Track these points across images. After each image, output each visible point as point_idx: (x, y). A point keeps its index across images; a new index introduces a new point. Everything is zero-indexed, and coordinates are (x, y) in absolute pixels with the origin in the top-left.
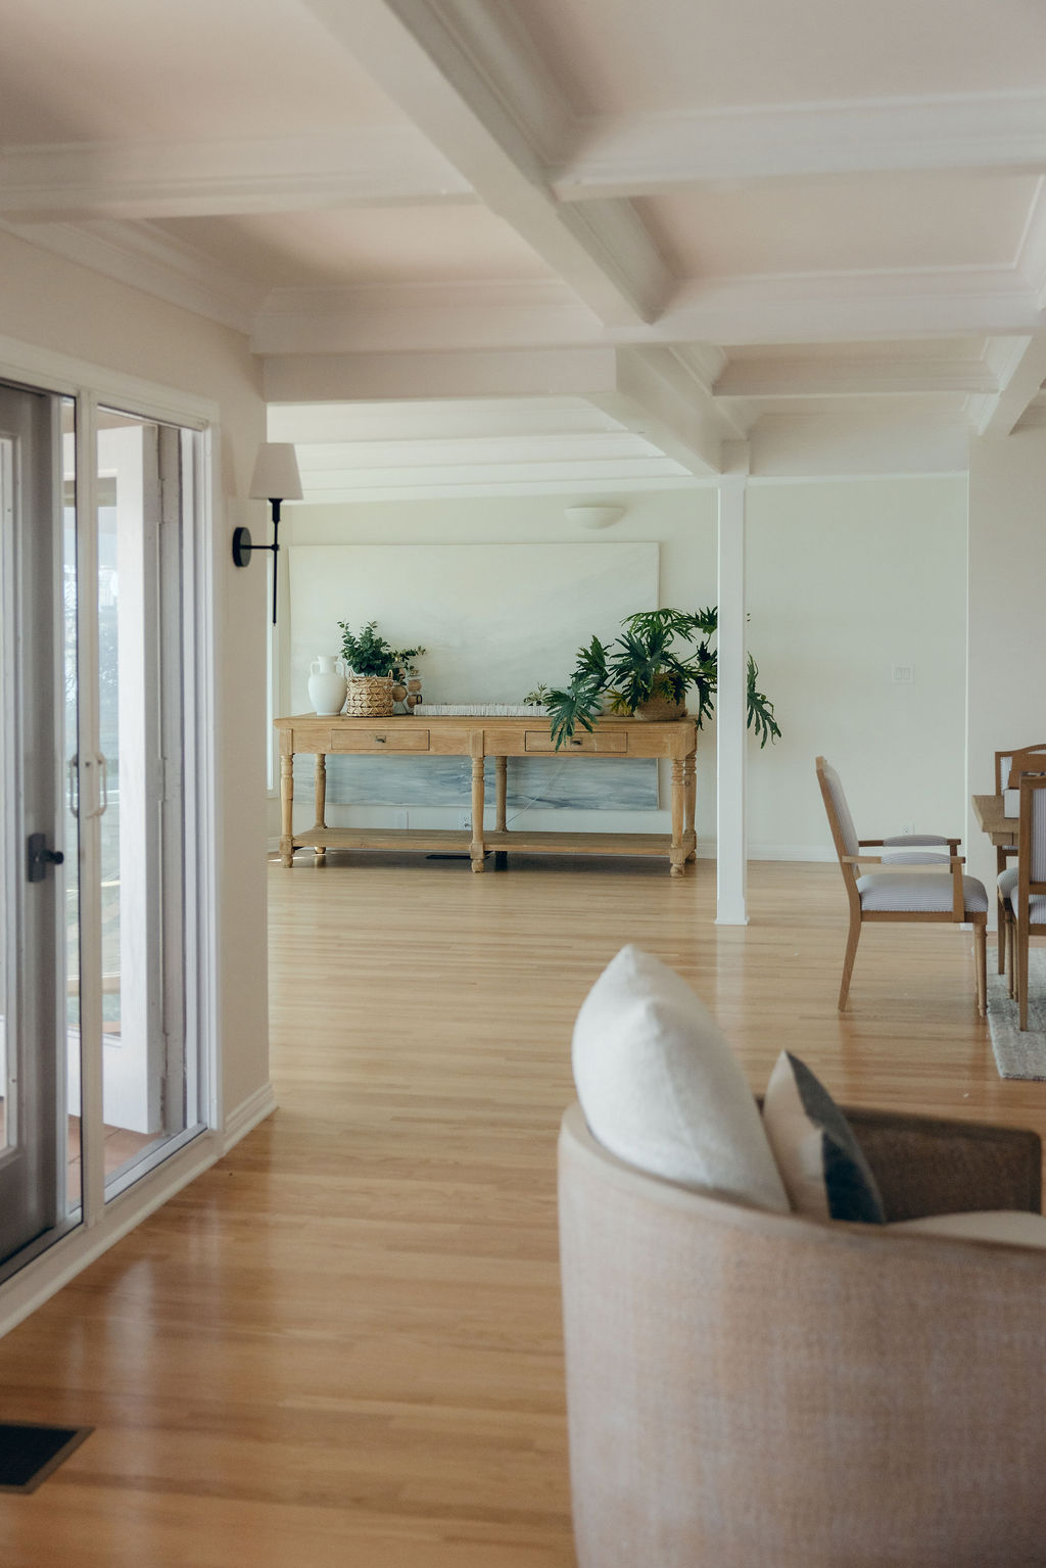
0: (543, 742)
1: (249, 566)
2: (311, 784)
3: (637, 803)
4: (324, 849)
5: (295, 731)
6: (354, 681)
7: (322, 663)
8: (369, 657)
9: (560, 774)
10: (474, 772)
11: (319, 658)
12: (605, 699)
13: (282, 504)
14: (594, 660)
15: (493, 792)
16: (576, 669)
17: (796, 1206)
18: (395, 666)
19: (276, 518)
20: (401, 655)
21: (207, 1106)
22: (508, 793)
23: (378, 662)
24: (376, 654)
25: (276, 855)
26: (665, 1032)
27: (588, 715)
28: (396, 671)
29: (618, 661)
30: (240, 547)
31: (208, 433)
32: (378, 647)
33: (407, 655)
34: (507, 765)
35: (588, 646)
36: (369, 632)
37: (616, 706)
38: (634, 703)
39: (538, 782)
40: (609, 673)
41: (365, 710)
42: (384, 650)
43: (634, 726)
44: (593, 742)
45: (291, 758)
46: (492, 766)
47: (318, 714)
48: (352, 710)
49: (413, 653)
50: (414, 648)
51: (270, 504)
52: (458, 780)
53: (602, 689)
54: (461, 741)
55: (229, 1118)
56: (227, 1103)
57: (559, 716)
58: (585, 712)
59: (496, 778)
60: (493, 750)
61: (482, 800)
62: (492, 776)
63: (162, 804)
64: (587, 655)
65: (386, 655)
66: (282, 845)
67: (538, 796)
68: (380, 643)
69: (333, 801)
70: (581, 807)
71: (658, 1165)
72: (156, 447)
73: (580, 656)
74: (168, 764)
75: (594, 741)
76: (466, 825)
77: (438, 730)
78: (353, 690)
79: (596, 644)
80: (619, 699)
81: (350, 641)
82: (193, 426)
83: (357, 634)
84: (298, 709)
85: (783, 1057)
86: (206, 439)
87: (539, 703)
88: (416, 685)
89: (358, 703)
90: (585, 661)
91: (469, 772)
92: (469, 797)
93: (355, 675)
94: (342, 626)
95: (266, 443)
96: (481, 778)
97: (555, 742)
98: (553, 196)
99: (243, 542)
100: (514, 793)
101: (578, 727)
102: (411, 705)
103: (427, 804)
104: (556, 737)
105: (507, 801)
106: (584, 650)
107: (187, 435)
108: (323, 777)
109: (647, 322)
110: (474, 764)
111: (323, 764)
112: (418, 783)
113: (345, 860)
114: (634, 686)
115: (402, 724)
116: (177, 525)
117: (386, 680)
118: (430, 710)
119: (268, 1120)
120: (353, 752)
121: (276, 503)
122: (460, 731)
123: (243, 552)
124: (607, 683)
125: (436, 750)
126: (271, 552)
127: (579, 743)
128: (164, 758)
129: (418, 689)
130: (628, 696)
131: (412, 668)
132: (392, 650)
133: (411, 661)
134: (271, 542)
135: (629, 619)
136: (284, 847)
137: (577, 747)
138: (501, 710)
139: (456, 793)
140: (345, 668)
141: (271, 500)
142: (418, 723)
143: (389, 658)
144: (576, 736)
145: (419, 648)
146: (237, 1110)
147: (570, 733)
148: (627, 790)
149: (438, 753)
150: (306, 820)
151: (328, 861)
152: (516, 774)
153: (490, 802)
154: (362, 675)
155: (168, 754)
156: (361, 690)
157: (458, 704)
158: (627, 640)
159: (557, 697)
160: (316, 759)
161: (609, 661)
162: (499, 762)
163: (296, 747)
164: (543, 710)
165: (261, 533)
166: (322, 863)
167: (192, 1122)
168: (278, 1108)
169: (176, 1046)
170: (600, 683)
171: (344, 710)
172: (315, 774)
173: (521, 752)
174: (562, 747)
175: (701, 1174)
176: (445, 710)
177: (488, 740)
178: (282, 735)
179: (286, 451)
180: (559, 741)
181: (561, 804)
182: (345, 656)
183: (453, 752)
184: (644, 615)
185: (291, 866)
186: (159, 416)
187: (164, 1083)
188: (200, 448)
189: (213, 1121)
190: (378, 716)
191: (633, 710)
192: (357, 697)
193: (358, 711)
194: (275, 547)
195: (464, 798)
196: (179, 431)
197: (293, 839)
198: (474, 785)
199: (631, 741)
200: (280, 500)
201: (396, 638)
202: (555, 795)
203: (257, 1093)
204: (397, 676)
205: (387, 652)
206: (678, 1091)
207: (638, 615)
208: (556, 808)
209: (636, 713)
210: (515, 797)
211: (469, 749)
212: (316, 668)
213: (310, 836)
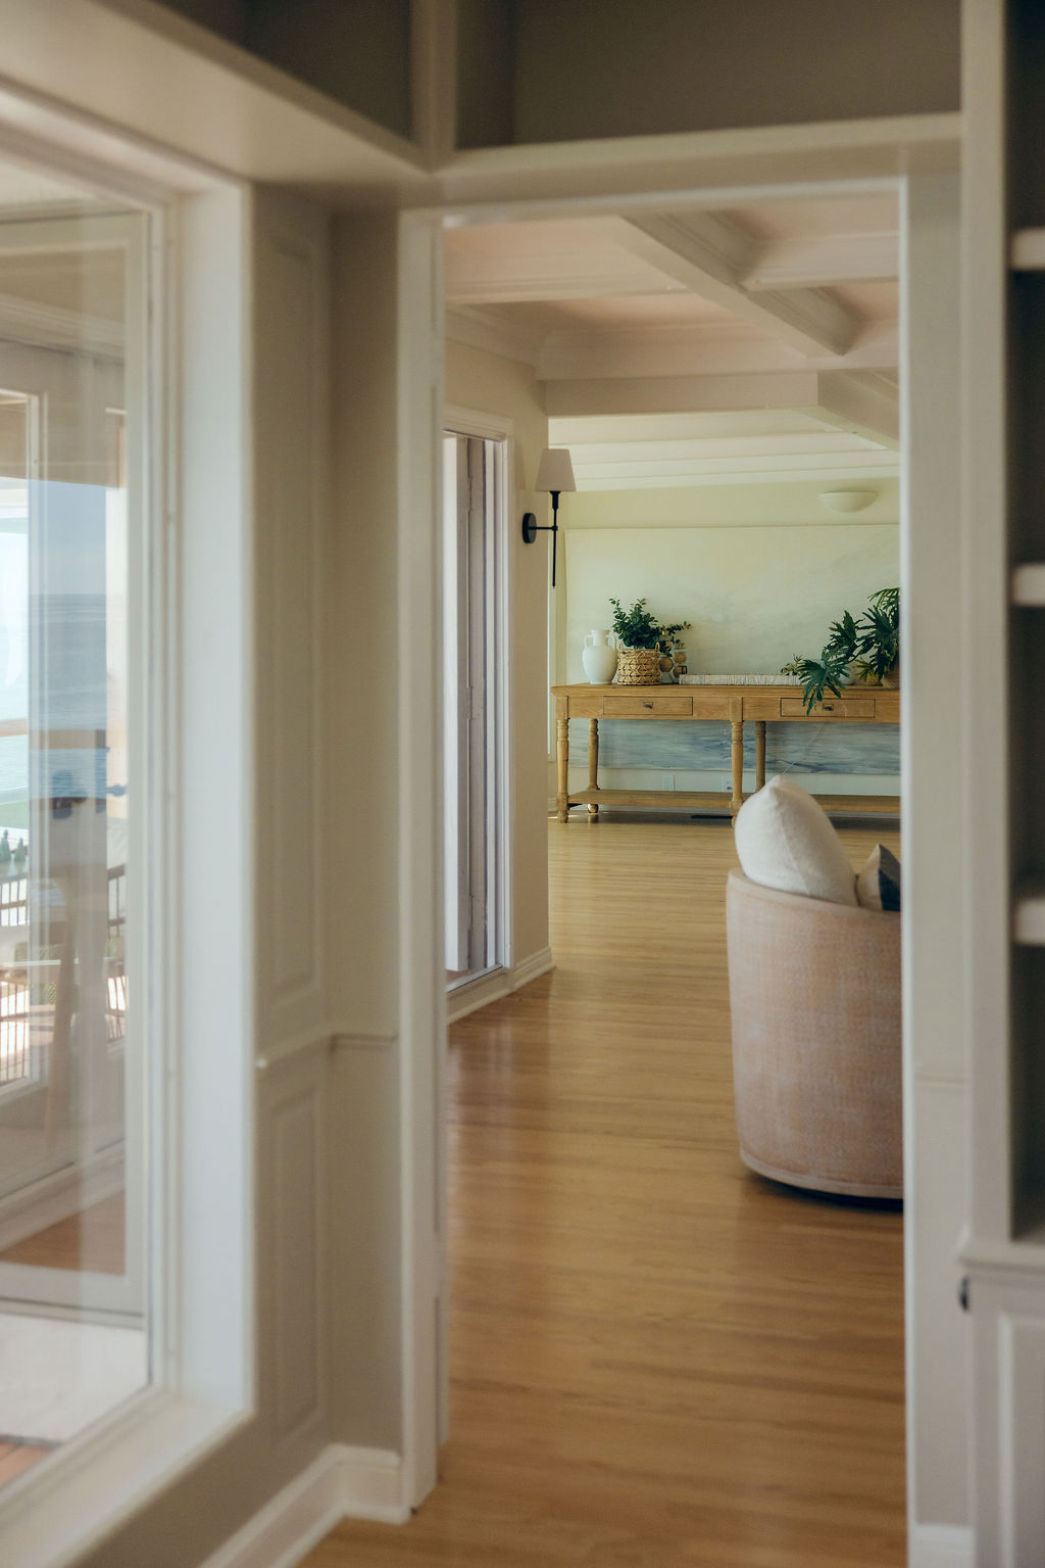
0: (796, 709)
1: (536, 541)
2: (585, 750)
3: (890, 768)
4: (596, 806)
5: (572, 699)
6: (624, 653)
7: (595, 636)
8: (638, 631)
9: (817, 740)
10: (734, 736)
11: (593, 631)
12: (853, 669)
13: (560, 495)
14: (846, 634)
15: (752, 757)
16: (829, 641)
17: (860, 903)
18: (662, 639)
19: (555, 506)
20: (668, 629)
21: (502, 951)
22: (767, 758)
23: (646, 636)
24: (645, 628)
25: (554, 813)
26: (780, 805)
27: (838, 683)
28: (663, 644)
29: (866, 633)
30: (528, 528)
31: (506, 443)
32: (646, 622)
33: (673, 629)
34: (768, 731)
35: (840, 620)
36: (638, 608)
37: (864, 675)
38: (880, 672)
39: (795, 748)
40: (858, 644)
41: (634, 679)
42: (652, 625)
43: (882, 693)
44: (844, 708)
45: (566, 723)
46: (752, 732)
47: (592, 683)
48: (621, 680)
49: (679, 628)
50: (680, 623)
51: (550, 497)
52: (721, 746)
53: (851, 658)
54: (722, 708)
55: (518, 965)
56: (519, 953)
57: (810, 684)
58: (835, 679)
59: (755, 744)
60: (752, 715)
61: (741, 765)
62: (753, 742)
63: (470, 721)
64: (839, 629)
65: (653, 629)
66: (558, 801)
67: (795, 760)
68: (648, 618)
69: (605, 765)
70: (836, 772)
71: (778, 884)
72: (466, 452)
73: (832, 629)
74: (474, 691)
75: (844, 706)
76: (729, 788)
77: (700, 697)
78: (623, 661)
79: (848, 618)
80: (868, 667)
81: (620, 616)
82: (494, 437)
83: (628, 611)
84: (573, 679)
85: (877, 847)
86: (504, 448)
87: (795, 674)
88: (681, 657)
89: (628, 673)
90: (838, 634)
91: (730, 740)
92: (730, 761)
93: (625, 647)
94: (614, 602)
95: (547, 449)
96: (740, 740)
97: (807, 707)
98: (743, 289)
99: (530, 524)
100: (773, 758)
101: (827, 693)
102: (677, 675)
103: (692, 768)
104: (807, 703)
105: (767, 766)
106: (838, 625)
107: (489, 445)
108: (596, 742)
109: (839, 354)
110: (734, 728)
111: (595, 731)
112: (684, 749)
113: (616, 818)
114: (879, 656)
115: (668, 691)
116: (482, 511)
117: (653, 652)
118: (694, 679)
119: (549, 973)
120: (623, 717)
121: (555, 494)
122: (720, 698)
123: (530, 532)
124: (855, 653)
125: (699, 715)
126: (551, 532)
127: (830, 709)
128: (471, 687)
129: (684, 661)
130: (875, 665)
131: (678, 641)
132: (659, 625)
133: (677, 635)
134: (551, 524)
135: (878, 594)
136: (561, 803)
137: (828, 713)
138: (759, 680)
139: (719, 759)
140: (615, 640)
141: (552, 492)
142: (681, 690)
143: (656, 632)
144: (828, 703)
145: (685, 623)
146: (524, 961)
147: (820, 698)
148: (879, 755)
149: (701, 718)
150: (579, 782)
151: (600, 818)
152: (775, 741)
153: (750, 766)
154: (632, 647)
155: (474, 684)
156: (630, 661)
157: (720, 674)
158: (874, 613)
159: (810, 666)
160: (590, 726)
161: (859, 634)
162: (759, 728)
163: (571, 712)
164: (796, 680)
165: (544, 517)
166: (595, 820)
167: (491, 962)
168: (555, 968)
169: (479, 905)
170: (849, 653)
171: (615, 681)
172: (588, 739)
173: (778, 718)
174: (812, 712)
175: (803, 888)
176: (708, 679)
177: (746, 707)
178: (558, 701)
179: (564, 455)
180: (810, 707)
181: (817, 768)
182: (616, 630)
183: (715, 717)
184: (891, 590)
185: (566, 821)
186: (466, 432)
187: (470, 934)
188: (499, 455)
189: (506, 962)
190: (645, 684)
191: (880, 678)
192: (627, 667)
193: (628, 680)
194: (555, 528)
195: (726, 762)
196: (484, 443)
197: (568, 797)
198: (733, 748)
199: (879, 708)
200: (559, 492)
201: (663, 613)
202: (812, 760)
203: (539, 953)
204: (664, 648)
205: (655, 627)
206: (790, 838)
207: (886, 590)
208: (812, 772)
209: (883, 681)
210: (774, 762)
211: (729, 715)
212: (590, 642)
213: (584, 796)
